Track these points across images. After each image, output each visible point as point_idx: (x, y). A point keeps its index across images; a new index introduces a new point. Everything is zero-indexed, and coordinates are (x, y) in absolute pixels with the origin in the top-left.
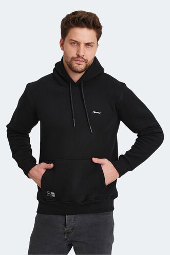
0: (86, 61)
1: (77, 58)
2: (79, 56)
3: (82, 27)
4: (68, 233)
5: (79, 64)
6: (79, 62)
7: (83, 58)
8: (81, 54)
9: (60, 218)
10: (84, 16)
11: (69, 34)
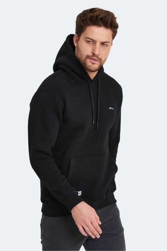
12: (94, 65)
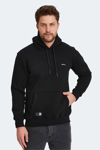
0: (52, 34)
2: (47, 32)
5: (48, 37)
6: (48, 36)
10: (46, 8)
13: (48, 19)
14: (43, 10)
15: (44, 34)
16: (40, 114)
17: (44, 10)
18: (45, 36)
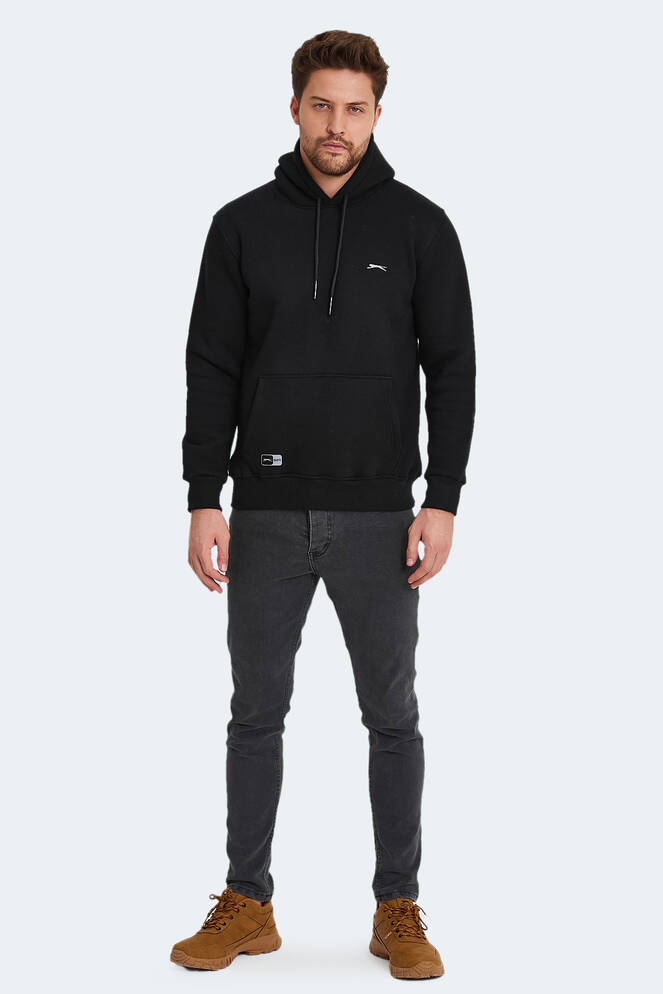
0: (349, 146)
1: (329, 138)
2: (331, 134)
3: (338, 67)
4: (316, 554)
5: (334, 155)
6: (333, 150)
7: (341, 139)
8: (337, 129)
9: (294, 519)
10: (341, 43)
11: (310, 85)
12: (337, 158)
13: (344, 85)
14: (330, 47)
15: (320, 141)
16: (278, 460)
17: (335, 47)
18: (323, 150)
